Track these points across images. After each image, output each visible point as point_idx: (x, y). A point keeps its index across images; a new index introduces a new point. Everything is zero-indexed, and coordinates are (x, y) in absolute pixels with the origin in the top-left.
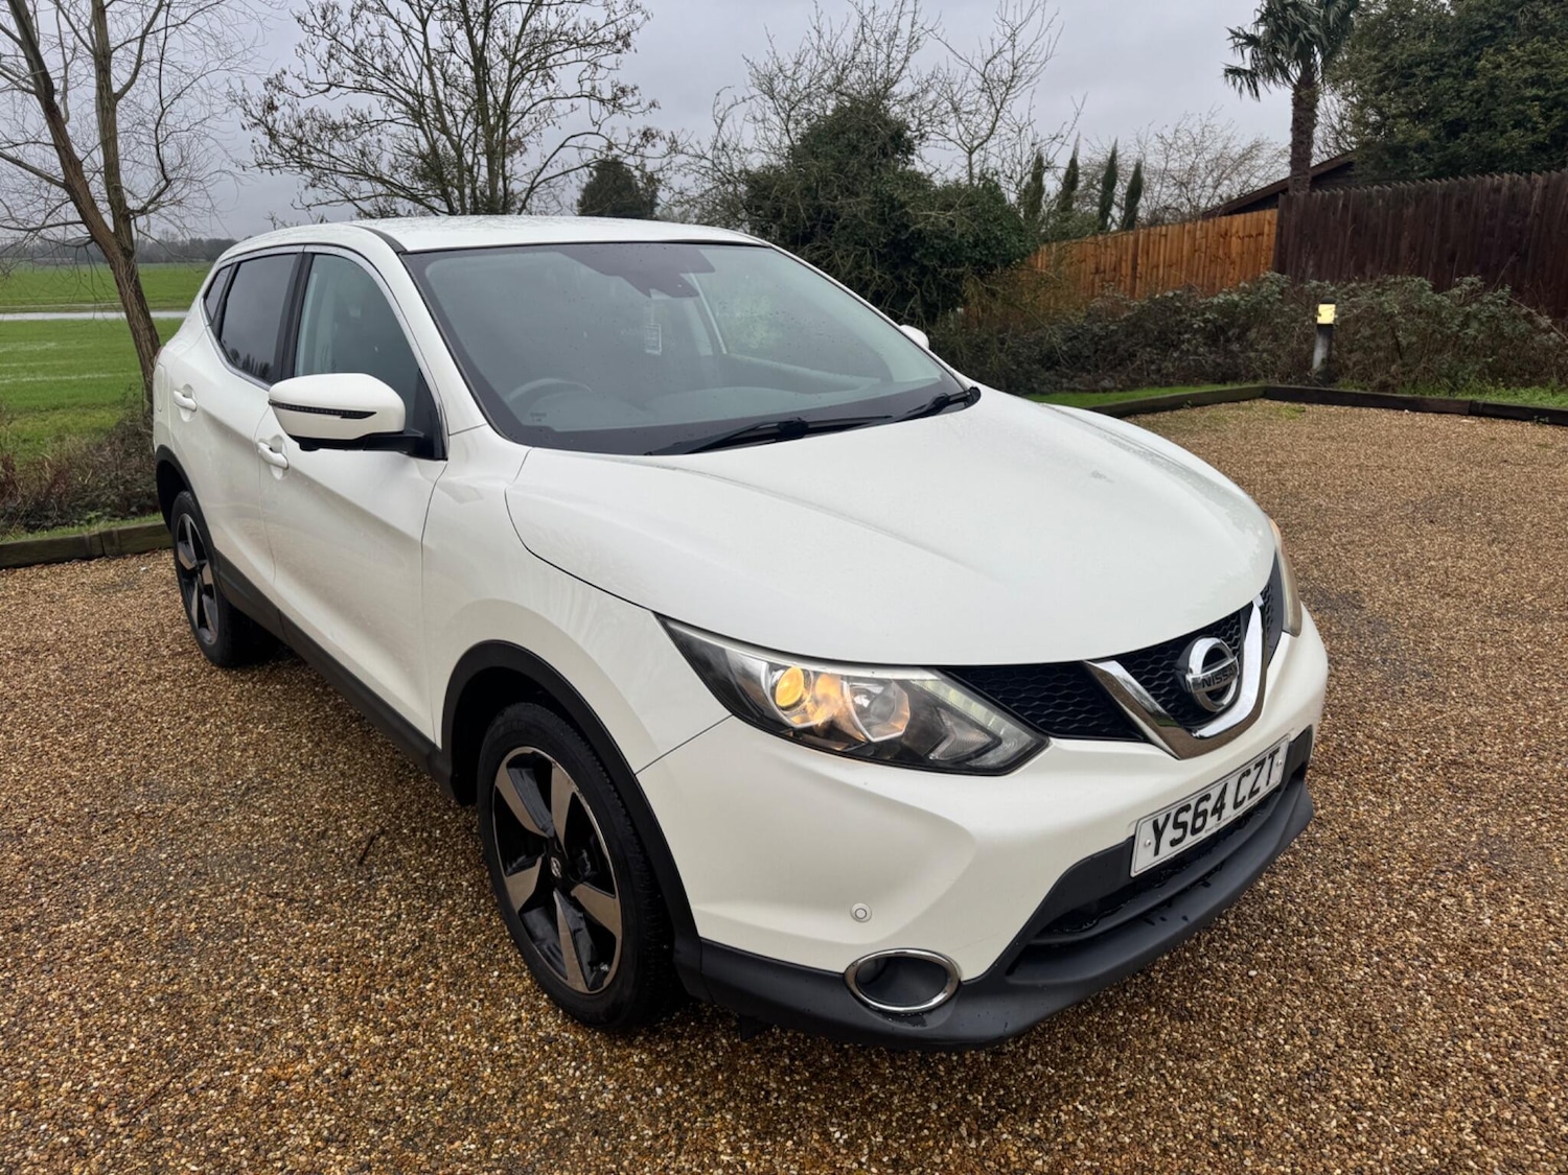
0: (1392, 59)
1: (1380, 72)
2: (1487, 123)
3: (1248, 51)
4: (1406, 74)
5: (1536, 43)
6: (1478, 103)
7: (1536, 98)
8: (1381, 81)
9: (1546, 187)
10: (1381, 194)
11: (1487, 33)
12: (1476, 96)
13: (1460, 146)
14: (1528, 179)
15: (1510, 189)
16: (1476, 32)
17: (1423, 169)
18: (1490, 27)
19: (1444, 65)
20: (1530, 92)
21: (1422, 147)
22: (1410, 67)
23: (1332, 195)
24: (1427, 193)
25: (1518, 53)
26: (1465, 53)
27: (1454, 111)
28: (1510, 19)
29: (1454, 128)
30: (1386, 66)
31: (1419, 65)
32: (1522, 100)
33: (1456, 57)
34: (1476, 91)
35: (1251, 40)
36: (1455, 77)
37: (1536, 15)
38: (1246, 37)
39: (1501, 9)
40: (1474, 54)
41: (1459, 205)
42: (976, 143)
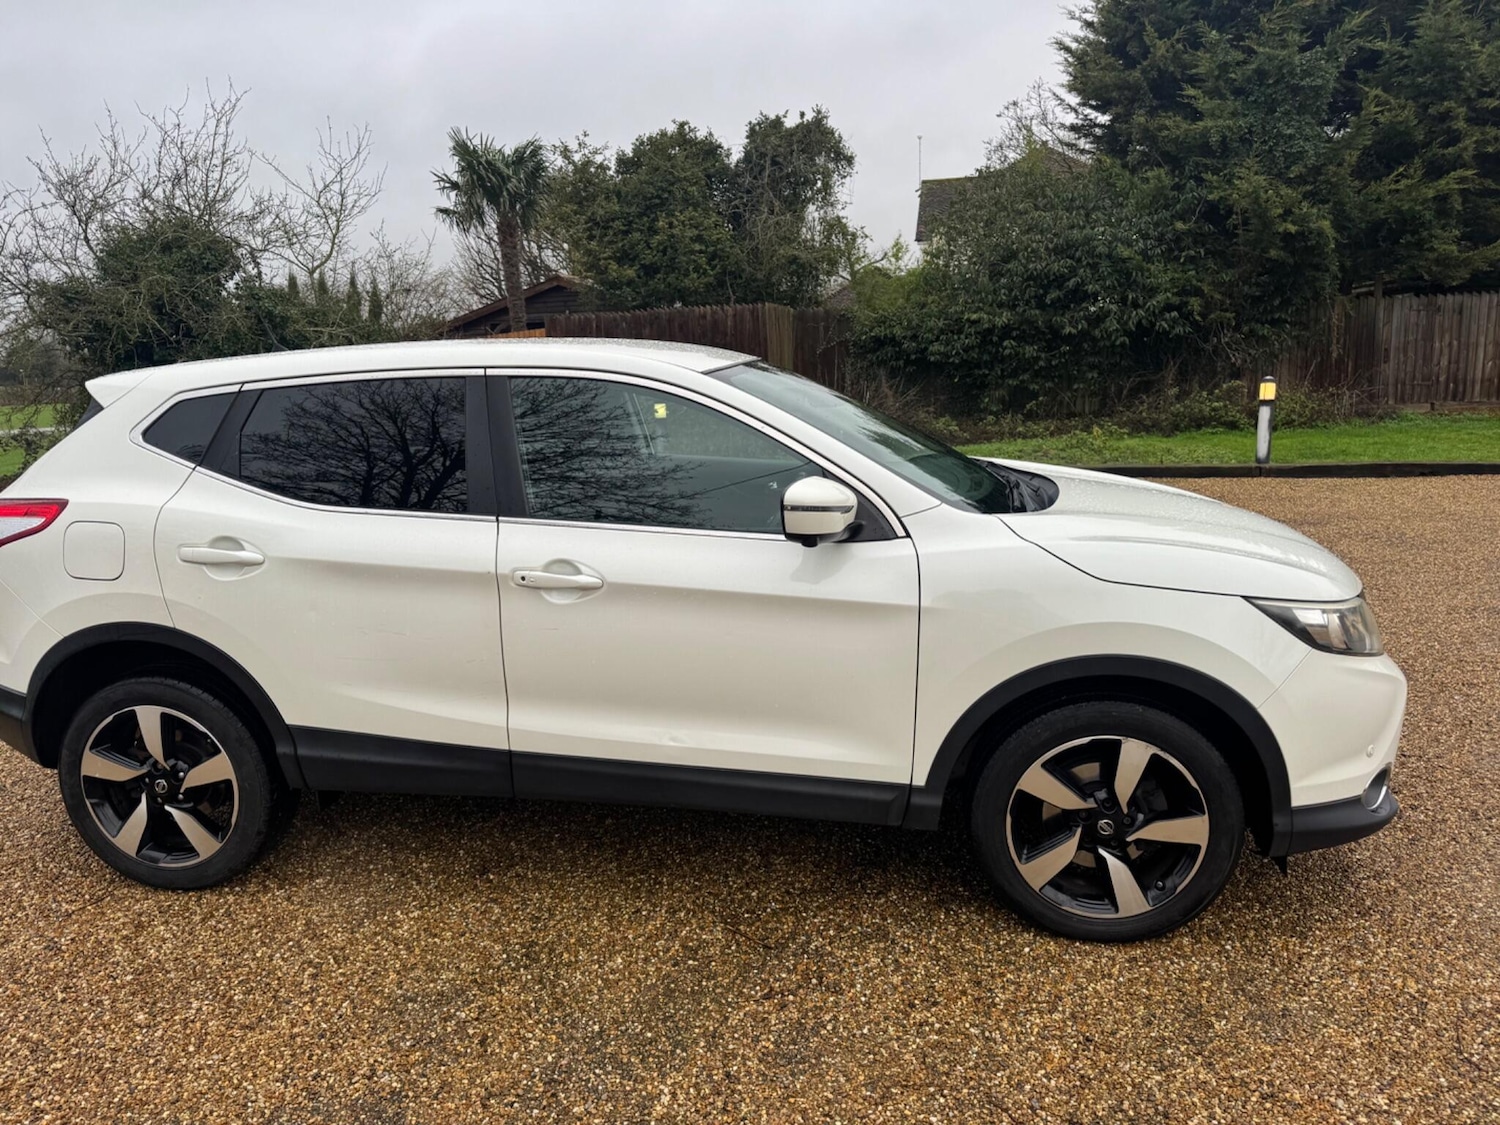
0: (593, 214)
1: (586, 223)
2: (672, 267)
3: (453, 194)
4: (605, 225)
5: (690, 212)
6: (664, 252)
7: (701, 252)
8: (590, 229)
9: (735, 315)
10: (624, 319)
11: (657, 201)
12: (661, 248)
13: (658, 283)
14: (723, 309)
15: (712, 316)
16: (650, 199)
17: (634, 300)
18: (659, 197)
19: (631, 222)
20: (697, 247)
21: (630, 283)
22: (607, 221)
23: (586, 318)
24: (656, 318)
25: (682, 218)
26: (644, 214)
27: (648, 258)
28: (669, 192)
29: (650, 271)
30: (590, 220)
31: (613, 220)
32: (693, 252)
33: (640, 215)
34: (660, 244)
35: (454, 186)
36: (642, 231)
37: (686, 192)
38: (450, 181)
39: (664, 185)
40: (653, 216)
41: (681, 327)
42: (316, 264)
